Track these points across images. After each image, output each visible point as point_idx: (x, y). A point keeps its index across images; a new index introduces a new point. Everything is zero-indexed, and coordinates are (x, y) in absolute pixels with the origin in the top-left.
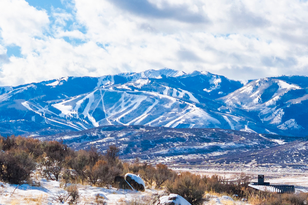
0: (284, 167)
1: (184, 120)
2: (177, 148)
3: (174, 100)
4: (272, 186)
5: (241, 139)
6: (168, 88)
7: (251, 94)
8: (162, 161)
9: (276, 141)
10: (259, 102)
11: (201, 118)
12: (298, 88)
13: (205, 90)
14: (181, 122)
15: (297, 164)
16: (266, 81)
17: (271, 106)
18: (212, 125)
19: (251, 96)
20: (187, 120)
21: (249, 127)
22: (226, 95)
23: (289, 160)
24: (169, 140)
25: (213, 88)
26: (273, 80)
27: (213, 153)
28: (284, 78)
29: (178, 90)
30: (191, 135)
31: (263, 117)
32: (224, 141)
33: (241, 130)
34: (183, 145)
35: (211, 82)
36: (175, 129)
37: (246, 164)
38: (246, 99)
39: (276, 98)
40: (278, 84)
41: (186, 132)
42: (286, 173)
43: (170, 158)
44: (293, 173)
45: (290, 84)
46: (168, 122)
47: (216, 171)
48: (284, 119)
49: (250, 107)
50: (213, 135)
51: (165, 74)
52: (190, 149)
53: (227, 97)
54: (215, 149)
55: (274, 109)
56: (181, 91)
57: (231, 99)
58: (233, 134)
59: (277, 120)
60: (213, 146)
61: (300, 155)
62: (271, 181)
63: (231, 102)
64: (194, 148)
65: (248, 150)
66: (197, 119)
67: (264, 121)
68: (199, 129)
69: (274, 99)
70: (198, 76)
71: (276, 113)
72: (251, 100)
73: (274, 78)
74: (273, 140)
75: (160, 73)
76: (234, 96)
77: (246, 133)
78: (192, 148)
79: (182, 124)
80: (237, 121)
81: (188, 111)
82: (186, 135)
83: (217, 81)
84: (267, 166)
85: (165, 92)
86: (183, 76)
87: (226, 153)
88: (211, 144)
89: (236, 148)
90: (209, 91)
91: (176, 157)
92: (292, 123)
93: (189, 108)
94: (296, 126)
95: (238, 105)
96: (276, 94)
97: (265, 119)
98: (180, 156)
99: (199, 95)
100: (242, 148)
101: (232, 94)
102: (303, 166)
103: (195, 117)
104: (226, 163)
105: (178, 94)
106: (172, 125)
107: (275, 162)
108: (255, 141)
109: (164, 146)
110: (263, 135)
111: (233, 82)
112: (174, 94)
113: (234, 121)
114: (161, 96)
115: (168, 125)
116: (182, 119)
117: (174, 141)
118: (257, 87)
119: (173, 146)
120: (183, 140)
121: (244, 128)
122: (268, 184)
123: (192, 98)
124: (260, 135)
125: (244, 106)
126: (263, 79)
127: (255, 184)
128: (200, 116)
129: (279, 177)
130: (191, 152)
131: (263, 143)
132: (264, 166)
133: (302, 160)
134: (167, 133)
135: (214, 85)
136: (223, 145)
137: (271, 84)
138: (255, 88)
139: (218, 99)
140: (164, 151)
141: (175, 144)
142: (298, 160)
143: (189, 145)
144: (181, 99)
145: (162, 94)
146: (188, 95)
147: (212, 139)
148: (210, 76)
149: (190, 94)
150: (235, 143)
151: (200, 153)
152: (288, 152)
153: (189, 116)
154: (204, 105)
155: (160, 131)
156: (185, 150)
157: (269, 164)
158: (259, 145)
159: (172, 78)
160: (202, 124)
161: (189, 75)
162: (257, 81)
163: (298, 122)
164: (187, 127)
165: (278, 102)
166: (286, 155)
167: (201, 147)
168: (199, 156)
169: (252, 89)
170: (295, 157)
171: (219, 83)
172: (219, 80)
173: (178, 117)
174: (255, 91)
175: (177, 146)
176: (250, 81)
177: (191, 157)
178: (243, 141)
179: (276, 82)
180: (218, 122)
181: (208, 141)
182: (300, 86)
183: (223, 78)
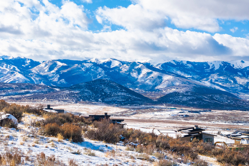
0: (59, 101)
1: (13, 79)
2: (10, 92)
3: (8, 70)
4: (54, 110)
5: (40, 88)
6: (5, 64)
7: (44, 68)
8: (2, 99)
9: (56, 89)
10: (48, 71)
11: (21, 79)
12: (66, 65)
13: (23, 65)
14: (12, 80)
15: (65, 100)
16: (51, 62)
17: (53, 73)
18: (26, 82)
19: (44, 69)
20: (14, 79)
21: (43, 83)
22: (33, 68)
23: (62, 98)
24: (6, 89)
25: (27, 65)
26: (54, 61)
27: (26, 95)
28: (59, 60)
29: (10, 65)
30: (16, 86)
31: (49, 78)
32: (31, 89)
33: (39, 84)
34: (13, 91)
35: (26, 62)
36: (9, 83)
37: (42, 100)
38: (42, 70)
39: (56, 69)
40: (57, 63)
41: (14, 85)
42: (60, 104)
43: (6, 97)
44: (63, 104)
45: (62, 63)
46: (6, 80)
47: (28, 103)
48: (59, 79)
49: (44, 73)
50: (27, 86)
51: (4, 58)
52: (16, 93)
53: (33, 69)
54: (28, 93)
55: (55, 74)
56: (12, 66)
57: (34, 70)
58: (36, 86)
59: (56, 80)
60: (26, 91)
61: (67, 96)
62: (54, 108)
63: (35, 71)
64: (18, 93)
65: (43, 93)
66: (19, 79)
67: (50, 80)
68: (20, 84)
69: (55, 70)
70: (20, 59)
71: (55, 76)
72: (44, 70)
73: (55, 60)
74: (54, 89)
75: (2, 57)
76: (36, 68)
77: (42, 85)
78: (17, 92)
79: (12, 81)
80: (38, 80)
81: (15, 75)
82: (14, 86)
83: (28, 62)
84: (51, 101)
85: (4, 66)
86: (13, 59)
87: (32, 94)
88: (25, 90)
89: (37, 92)
90: (25, 66)
91: (9, 97)
92: (63, 81)
93: (15, 74)
94: (65, 82)
95: (38, 73)
96: (55, 67)
97: (51, 79)
98: (11, 96)
99: (20, 68)
100: (40, 92)
101: (35, 68)
102: (68, 100)
103: (18, 78)
104: (33, 99)
105: (10, 67)
106: (7, 82)
107: (55, 99)
108: (46, 89)
109: (4, 91)
110: (49, 86)
111: (36, 62)
112: (8, 67)
113: (36, 80)
114: (2, 68)
115: (5, 82)
116: (12, 79)
117: (8, 89)
118: (47, 64)
119: (8, 91)
120: (12, 89)
121: (41, 83)
122: (52, 109)
123: (17, 69)
124: (48, 86)
125: (41, 73)
126: (50, 61)
127: (46, 109)
128: (20, 78)
129: (57, 106)
130: (16, 94)
131: (50, 90)
132: (50, 101)
133: (67, 98)
134: (5, 85)
135: (27, 63)
136: (31, 91)
137: (53, 63)
138: (46, 65)
139: (29, 70)
140: (4, 94)
141: (9, 91)
142: (66, 98)
143: (15, 91)
144: (11, 70)
145: (3, 67)
146: (15, 68)
147: (26, 88)
148: (25, 59)
149: (16, 67)
150: (37, 90)
151: (21, 95)
152: (61, 94)
153: (15, 77)
154: (22, 72)
155: (1, 84)
156: (14, 93)
157: (52, 100)
158: (48, 91)
159: (7, 60)
160: (22, 81)
161: (15, 58)
162: (47, 62)
163: (66, 80)
164: (14, 83)
165: (56, 71)
166: (60, 95)
167: (21, 92)
168: (20, 96)
169: (44, 65)
170: (64, 96)
171: (29, 62)
172: (29, 61)
173: (10, 78)
174: (46, 66)
175: (10, 91)
176: (44, 62)
177: (16, 96)
178: (40, 89)
179: (56, 62)
180: (29, 80)
181: (24, 89)
182: (67, 64)
183: (31, 60)
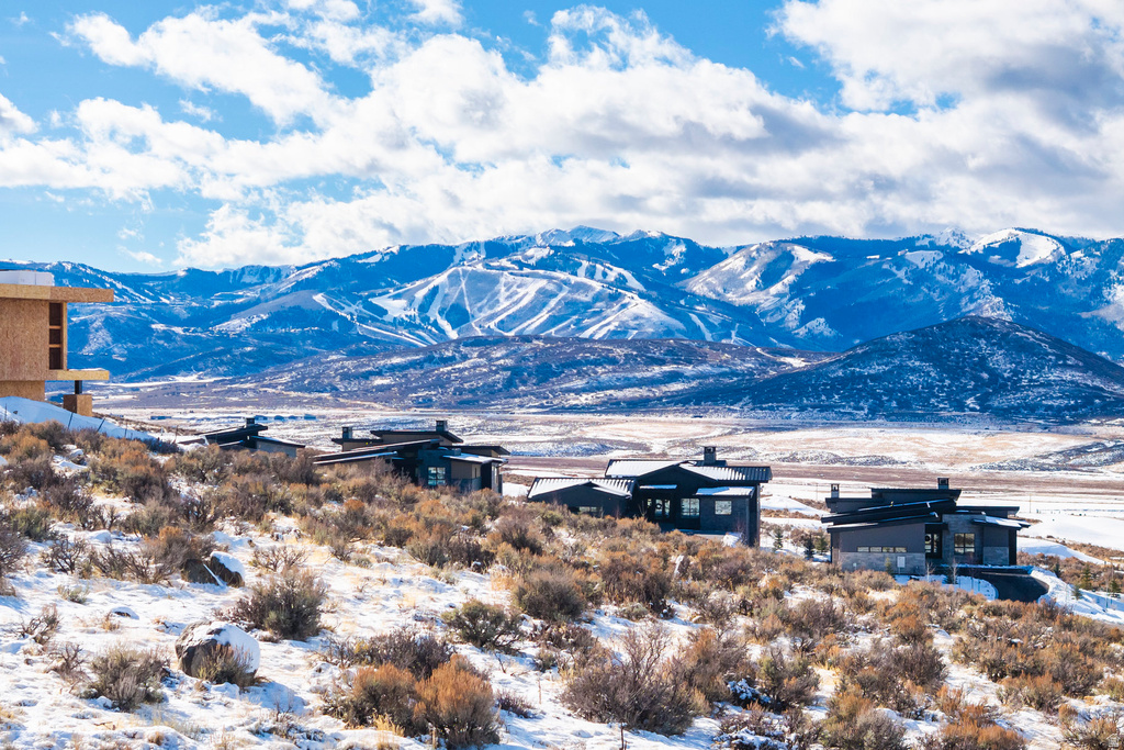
0: (802, 409)
1: (617, 324)
2: (603, 376)
3: (597, 286)
4: (729, 467)
5: (723, 358)
6: (585, 264)
7: (741, 273)
8: (574, 402)
9: (788, 360)
10: (759, 288)
11: (648, 320)
12: (829, 259)
13: (656, 266)
14: (611, 327)
15: (827, 403)
16: (771, 248)
17: (780, 295)
18: (669, 332)
19: (742, 277)
20: (623, 322)
21: (738, 334)
22: (696, 275)
23: (813, 397)
24: (588, 362)
25: (670, 263)
26: (782, 245)
27: (670, 385)
28: (804, 242)
29: (605, 267)
30: (629, 351)
31: (764, 314)
32: (690, 362)
33: (724, 341)
34: (615, 371)
35: (666, 251)
36: (600, 341)
37: (732, 405)
38: (733, 280)
39: (790, 278)
40: (793, 253)
41: (619, 347)
42: (808, 420)
43: (590, 396)
44: (820, 421)
45: (816, 252)
46: (587, 327)
47: (675, 419)
48: (805, 318)
49: (741, 296)
50: (670, 352)
51: (580, 238)
52: (628, 379)
53: (697, 278)
54: (674, 377)
55: (785, 300)
56: (611, 270)
57: (701, 284)
58: (707, 349)
59: (792, 320)
60: (670, 372)
61: (833, 387)
63: (706, 289)
64: (634, 377)
65: (735, 379)
66: (642, 321)
67: (767, 324)
68: (643, 340)
69: (785, 281)
70: (643, 240)
71: (789, 307)
72: (742, 283)
73: (785, 241)
74: (782, 359)
75: (572, 236)
76: (710, 276)
77: (731, 346)
78: (630, 376)
79: (614, 331)
80: (716, 323)
81: (624, 306)
82: (619, 352)
83: (678, 250)
84: (771, 408)
85: (581, 271)
86: (615, 240)
87: (694, 384)
88: (666, 368)
89: (713, 376)
90: (664, 268)
91: (601, 394)
92: (819, 325)
93: (626, 300)
94: (828, 332)
95: (719, 295)
96: (789, 271)
97: (768, 319)
98: (608, 392)
99: (645, 276)
100: (724, 375)
101: (706, 273)
102: (839, 407)
103: (636, 318)
104: (695, 404)
105: (605, 275)
106: (595, 333)
107: (786, 401)
108: (748, 362)
109: (579, 373)
110: (763, 350)
111: (707, 249)
112: (599, 275)
113: (710, 323)
114: (573, 279)
115: (586, 334)
116: (613, 319)
117: (597, 363)
118: (754, 259)
119: (596, 373)
120: (613, 361)
121: (729, 336)
122: (722, 464)
123: (633, 282)
124: (758, 350)
125: (728, 295)
126: (765, 244)
127: (699, 464)
128: (646, 316)
129: (793, 430)
130: (629, 384)
131: (764, 365)
132: (765, 409)
133: (837, 397)
134: (583, 350)
135: (672, 256)
136: (689, 369)
137: (780, 253)
138: (750, 261)
139: (681, 284)
140: (579, 383)
141: (600, 370)
142: (829, 397)
143: (624, 371)
144: (610, 285)
145: (576, 274)
146: (623, 276)
147: (668, 358)
148: (666, 239)
149: (627, 274)
150: (712, 366)
151: (646, 385)
152: (810, 380)
153: (626, 315)
154: (654, 294)
155: (570, 345)
156: (618, 379)
157: (775, 405)
158: (757, 369)
159: (594, 244)
160: (651, 330)
161: (625, 238)
162: (753, 249)
163: (831, 323)
164: (622, 337)
165: (792, 287)
166: (807, 386)
167: (648, 374)
168: (643, 392)
169: (743, 263)
170: (823, 390)
171: (681, 253)
172: (683, 248)
173: (605, 318)
174: (750, 267)
175: (603, 373)
176: (739, 248)
177: (629, 393)
178: (726, 361)
179: (789, 248)
180: (681, 326)
181: (662, 362)
182: (833, 255)
183: (688, 242)
